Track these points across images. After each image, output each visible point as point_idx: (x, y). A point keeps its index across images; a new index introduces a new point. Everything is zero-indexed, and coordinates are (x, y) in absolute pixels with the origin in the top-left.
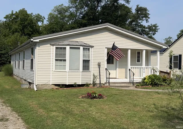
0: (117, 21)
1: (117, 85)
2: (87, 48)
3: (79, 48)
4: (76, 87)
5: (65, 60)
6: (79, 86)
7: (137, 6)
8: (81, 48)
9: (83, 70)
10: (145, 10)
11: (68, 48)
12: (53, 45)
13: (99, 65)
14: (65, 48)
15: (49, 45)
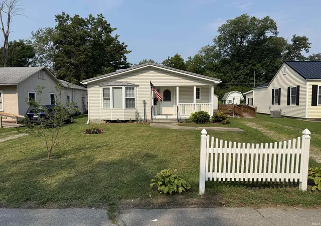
0: (263, 54)
1: (161, 121)
2: (130, 87)
3: (121, 88)
4: (118, 122)
5: (109, 99)
6: (123, 121)
7: (294, 36)
8: (124, 88)
9: (126, 107)
10: (305, 39)
11: (111, 88)
12: (101, 86)
13: (145, 103)
14: (109, 88)
15: (98, 87)
